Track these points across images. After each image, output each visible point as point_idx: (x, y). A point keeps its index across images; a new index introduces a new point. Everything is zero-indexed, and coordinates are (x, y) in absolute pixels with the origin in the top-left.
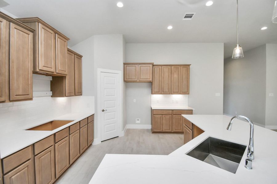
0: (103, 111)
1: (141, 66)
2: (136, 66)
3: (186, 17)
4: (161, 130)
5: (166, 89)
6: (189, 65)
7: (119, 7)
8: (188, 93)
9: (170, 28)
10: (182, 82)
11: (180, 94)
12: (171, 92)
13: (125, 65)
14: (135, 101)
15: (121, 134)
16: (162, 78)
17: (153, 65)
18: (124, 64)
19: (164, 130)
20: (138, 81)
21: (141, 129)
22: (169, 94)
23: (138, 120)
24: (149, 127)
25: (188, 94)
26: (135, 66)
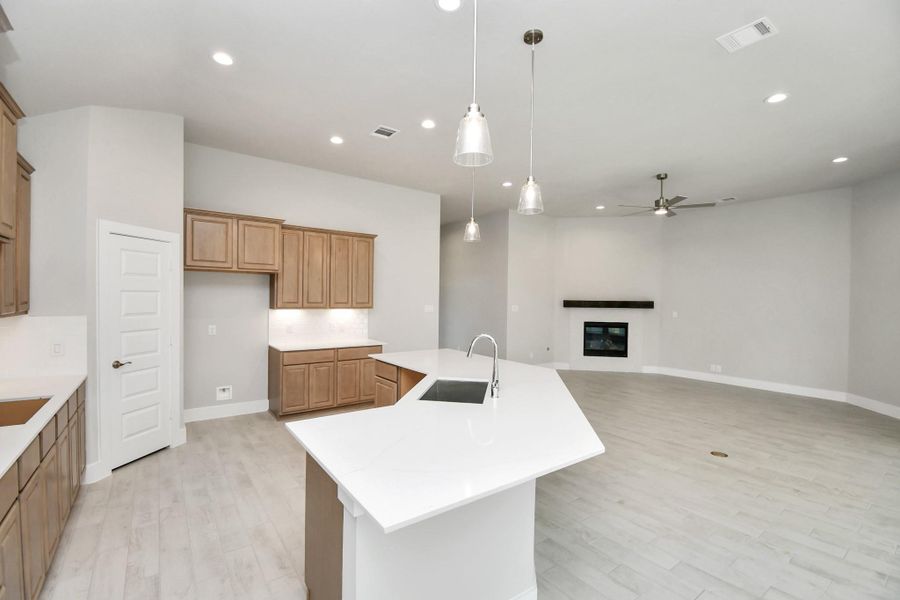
0: (117, 365)
1: (245, 225)
2: (230, 225)
3: (378, 132)
4: (306, 406)
5: (316, 296)
6: (373, 237)
7: (219, 65)
8: (370, 305)
9: (337, 140)
10: (357, 278)
11: (352, 307)
12: (328, 302)
13: (189, 216)
14: (212, 329)
15: (177, 438)
16: (306, 263)
17: (284, 227)
18: (187, 211)
19: (313, 406)
20: (235, 268)
21: (237, 417)
22: (325, 308)
23: (224, 390)
24: (263, 405)
25: (369, 308)
26: (227, 224)
